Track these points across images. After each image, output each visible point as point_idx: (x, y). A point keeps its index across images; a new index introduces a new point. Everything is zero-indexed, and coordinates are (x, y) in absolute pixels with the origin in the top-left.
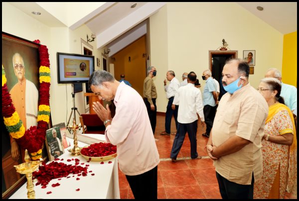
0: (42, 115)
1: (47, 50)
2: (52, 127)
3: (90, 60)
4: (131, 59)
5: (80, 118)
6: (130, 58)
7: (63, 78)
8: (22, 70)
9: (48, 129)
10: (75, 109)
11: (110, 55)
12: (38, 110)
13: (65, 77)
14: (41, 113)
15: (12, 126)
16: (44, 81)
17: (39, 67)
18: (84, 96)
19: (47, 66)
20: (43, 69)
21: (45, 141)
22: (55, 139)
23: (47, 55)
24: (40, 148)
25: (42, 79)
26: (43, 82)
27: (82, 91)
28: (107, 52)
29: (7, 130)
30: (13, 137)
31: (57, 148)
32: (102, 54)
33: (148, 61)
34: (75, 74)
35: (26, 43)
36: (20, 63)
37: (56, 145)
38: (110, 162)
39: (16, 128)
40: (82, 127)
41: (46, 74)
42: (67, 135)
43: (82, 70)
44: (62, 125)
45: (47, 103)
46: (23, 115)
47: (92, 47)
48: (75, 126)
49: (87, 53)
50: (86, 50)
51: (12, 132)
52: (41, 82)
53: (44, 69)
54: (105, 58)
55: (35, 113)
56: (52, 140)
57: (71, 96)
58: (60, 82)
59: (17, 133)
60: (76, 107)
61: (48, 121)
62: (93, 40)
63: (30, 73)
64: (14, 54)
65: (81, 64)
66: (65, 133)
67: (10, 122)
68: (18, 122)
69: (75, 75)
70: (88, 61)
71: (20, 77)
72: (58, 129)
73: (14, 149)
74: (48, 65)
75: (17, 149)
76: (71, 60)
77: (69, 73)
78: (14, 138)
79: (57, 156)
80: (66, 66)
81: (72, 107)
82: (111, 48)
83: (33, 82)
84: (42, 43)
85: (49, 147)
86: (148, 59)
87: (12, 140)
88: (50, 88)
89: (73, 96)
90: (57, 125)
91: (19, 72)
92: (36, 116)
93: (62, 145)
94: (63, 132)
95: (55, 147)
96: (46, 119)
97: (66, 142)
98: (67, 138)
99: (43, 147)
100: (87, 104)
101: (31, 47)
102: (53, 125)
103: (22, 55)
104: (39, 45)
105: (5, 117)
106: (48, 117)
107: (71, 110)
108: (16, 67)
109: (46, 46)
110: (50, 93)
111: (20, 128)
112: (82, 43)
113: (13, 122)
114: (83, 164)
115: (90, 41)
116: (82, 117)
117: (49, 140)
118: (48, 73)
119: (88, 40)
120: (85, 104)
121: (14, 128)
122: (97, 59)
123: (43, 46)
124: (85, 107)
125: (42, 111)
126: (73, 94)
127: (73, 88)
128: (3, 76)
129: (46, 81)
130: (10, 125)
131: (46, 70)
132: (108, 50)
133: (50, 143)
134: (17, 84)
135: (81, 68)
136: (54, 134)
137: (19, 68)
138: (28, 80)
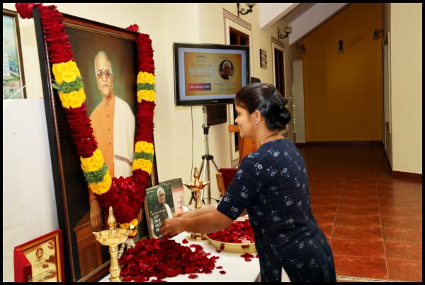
0: (139, 160)
1: (150, 41)
2: (157, 183)
4: (344, 46)
5: (217, 176)
6: (341, 43)
7: (183, 97)
8: (109, 80)
9: (151, 186)
10: (209, 158)
11: (292, 39)
12: (134, 150)
14: (139, 156)
15: (92, 173)
16: (144, 98)
17: (136, 74)
18: (230, 132)
19: (149, 72)
20: (143, 77)
22: (161, 206)
23: (150, 52)
24: (136, 216)
25: (143, 95)
26: (142, 100)
27: (226, 121)
28: (284, 34)
29: (85, 178)
30: (94, 191)
32: (273, 40)
33: (385, 47)
34: (208, 87)
35: (116, 34)
36: (106, 68)
37: (164, 217)
39: (98, 177)
41: (149, 87)
43: (225, 77)
44: (178, 183)
45: (150, 139)
46: (109, 156)
47: (248, 26)
48: (198, 184)
49: (239, 40)
50: (234, 34)
51: (92, 182)
52: (139, 101)
53: (145, 77)
54: (279, 48)
55: (128, 154)
56: (156, 207)
57: (202, 131)
58: (179, 103)
59: (99, 184)
60: (211, 154)
61: (149, 169)
62: (250, 11)
63: (122, 86)
64: (96, 53)
66: (182, 197)
67: (90, 164)
68: (101, 165)
69: (210, 89)
71: (106, 91)
72: (168, 188)
73: (94, 212)
74: (152, 70)
75: (99, 213)
77: (195, 85)
78: (95, 194)
80: (189, 70)
81: (204, 154)
82: (294, 24)
83: (126, 101)
84: (142, 31)
85: (152, 220)
86: (386, 43)
87: (92, 198)
88: (155, 111)
89: (206, 131)
90: (166, 182)
91: (104, 83)
92: (131, 161)
96: (146, 166)
100: (237, 150)
101: (123, 40)
102: (160, 181)
104: (137, 35)
105: (83, 157)
106: (151, 164)
107: (202, 160)
108: (99, 75)
109: (147, 36)
110: (154, 121)
111: (104, 177)
112: (227, 19)
113: (95, 166)
114: (209, 254)
115: (243, 12)
116: (221, 173)
117: (151, 207)
118: (151, 83)
119: (240, 10)
120: (231, 150)
121: (95, 176)
122: (261, 50)
123: (143, 35)
124: (231, 156)
125: (140, 152)
126: (206, 126)
127: (206, 114)
128: (82, 91)
129: (147, 99)
130: (90, 171)
131: (147, 79)
132: (287, 28)
133: (153, 212)
134: (101, 103)
135: (223, 73)
136: (161, 196)
137: (104, 77)
138: (119, 97)
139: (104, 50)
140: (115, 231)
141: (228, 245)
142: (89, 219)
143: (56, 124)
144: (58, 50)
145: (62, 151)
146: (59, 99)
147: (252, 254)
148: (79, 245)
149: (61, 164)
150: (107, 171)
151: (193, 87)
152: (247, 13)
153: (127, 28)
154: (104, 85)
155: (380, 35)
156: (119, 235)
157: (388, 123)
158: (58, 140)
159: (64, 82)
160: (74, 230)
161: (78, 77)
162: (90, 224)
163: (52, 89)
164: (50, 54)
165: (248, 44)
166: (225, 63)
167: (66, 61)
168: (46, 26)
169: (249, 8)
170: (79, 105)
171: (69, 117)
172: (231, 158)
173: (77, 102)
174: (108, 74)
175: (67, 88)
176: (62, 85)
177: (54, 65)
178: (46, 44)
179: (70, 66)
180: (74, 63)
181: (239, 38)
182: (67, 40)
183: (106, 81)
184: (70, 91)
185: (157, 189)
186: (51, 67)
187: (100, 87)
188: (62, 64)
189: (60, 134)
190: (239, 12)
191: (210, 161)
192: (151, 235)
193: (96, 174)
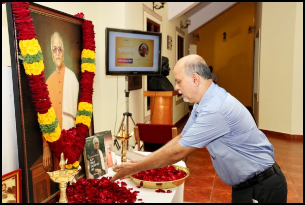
0: (81, 116)
1: (93, 26)
2: (93, 134)
3: (155, 39)
4: (227, 34)
5: (135, 129)
6: (225, 34)
7: (113, 67)
9: (89, 136)
10: (129, 115)
11: (190, 29)
12: (78, 109)
13: (116, 65)
14: (81, 113)
15: (46, 125)
16: (86, 70)
17: (81, 51)
18: (144, 96)
19: (91, 49)
20: (86, 53)
21: (83, 151)
22: (96, 151)
23: (92, 35)
24: (77, 159)
25: (85, 67)
26: (85, 71)
27: (141, 88)
28: (185, 25)
29: (40, 129)
30: (47, 140)
31: (98, 164)
32: (177, 29)
33: (256, 39)
34: (130, 61)
35: (67, 19)
36: (59, 45)
37: (97, 160)
38: (169, 192)
39: (51, 129)
40: (137, 143)
41: (90, 61)
42: (113, 150)
43: (142, 55)
44: (108, 134)
45: (90, 101)
47: (160, 18)
48: (124, 136)
49: (153, 28)
50: (150, 24)
51: (46, 132)
52: (83, 71)
53: (88, 53)
54: (181, 35)
55: (73, 112)
56: (92, 152)
57: (125, 94)
58: (108, 73)
59: (51, 134)
60: (130, 112)
61: (89, 125)
62: (162, 7)
63: (70, 59)
64: (52, 33)
65: (140, 47)
66: (111, 145)
67: (44, 119)
68: (54, 120)
69: (132, 63)
70: (153, 41)
71: (58, 63)
72: (101, 138)
74: (93, 48)
75: (49, 156)
76: (127, 40)
77: (122, 59)
78: (48, 142)
79: (97, 176)
80: (119, 49)
81: (125, 112)
82: (192, 18)
84: (86, 18)
85: (88, 162)
86: (257, 36)
87: (45, 144)
88: (94, 79)
89: (127, 95)
90: (100, 133)
91: (57, 57)
92: (75, 117)
93: (105, 161)
94: (108, 144)
95: (96, 163)
96: (86, 121)
97: (111, 159)
98: (112, 153)
99: (80, 159)
100: (148, 109)
101: (73, 24)
102: (95, 132)
103: (61, 35)
104: (83, 21)
105: (40, 113)
106: (90, 120)
107: (123, 116)
108: (53, 50)
109: (91, 22)
110: (94, 87)
111: (56, 129)
112: (145, 12)
113: (49, 120)
114: (132, 189)
115: (157, 7)
116: (137, 127)
117: (88, 152)
118: (92, 59)
119: (155, 6)
120: (144, 109)
121: (48, 128)
122: (168, 36)
123: (88, 21)
124: (144, 113)
125: (82, 110)
126: (127, 91)
127: (127, 82)
128: (42, 62)
129: (89, 70)
130: (45, 124)
131: (89, 54)
132: (187, 21)
133: (90, 156)
134: (55, 72)
135: (141, 52)
136: (96, 144)
137: (57, 52)
138: (68, 68)
139: (58, 31)
140: (64, 172)
141: (146, 183)
142: (42, 161)
143: (20, 87)
144: (24, 29)
145: (23, 108)
146: (24, 67)
147: (164, 190)
148: (33, 181)
149: (23, 117)
150: (58, 124)
151: (120, 61)
152: (160, 8)
153: (76, 15)
154: (57, 58)
155: (253, 30)
156: (68, 174)
157: (257, 94)
158: (21, 100)
159: (28, 55)
160: (31, 169)
161: (39, 52)
162: (42, 165)
163: (18, 60)
164: (17, 32)
165: (159, 31)
166: (143, 45)
167: (30, 38)
168: (16, 10)
169: (161, 5)
170: (39, 73)
171: (31, 82)
172: (144, 116)
173: (37, 71)
174: (60, 50)
175: (30, 60)
176: (26, 57)
177: (20, 41)
178: (15, 24)
179: (34, 43)
180: (37, 41)
181: (153, 27)
182: (31, 22)
183: (59, 55)
184: (33, 62)
185: (93, 138)
186: (18, 42)
187: (54, 60)
188: (27, 41)
189: (23, 95)
190: (154, 7)
191: (129, 117)
192: (87, 173)
193: (49, 127)
